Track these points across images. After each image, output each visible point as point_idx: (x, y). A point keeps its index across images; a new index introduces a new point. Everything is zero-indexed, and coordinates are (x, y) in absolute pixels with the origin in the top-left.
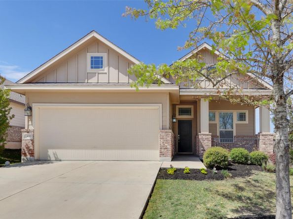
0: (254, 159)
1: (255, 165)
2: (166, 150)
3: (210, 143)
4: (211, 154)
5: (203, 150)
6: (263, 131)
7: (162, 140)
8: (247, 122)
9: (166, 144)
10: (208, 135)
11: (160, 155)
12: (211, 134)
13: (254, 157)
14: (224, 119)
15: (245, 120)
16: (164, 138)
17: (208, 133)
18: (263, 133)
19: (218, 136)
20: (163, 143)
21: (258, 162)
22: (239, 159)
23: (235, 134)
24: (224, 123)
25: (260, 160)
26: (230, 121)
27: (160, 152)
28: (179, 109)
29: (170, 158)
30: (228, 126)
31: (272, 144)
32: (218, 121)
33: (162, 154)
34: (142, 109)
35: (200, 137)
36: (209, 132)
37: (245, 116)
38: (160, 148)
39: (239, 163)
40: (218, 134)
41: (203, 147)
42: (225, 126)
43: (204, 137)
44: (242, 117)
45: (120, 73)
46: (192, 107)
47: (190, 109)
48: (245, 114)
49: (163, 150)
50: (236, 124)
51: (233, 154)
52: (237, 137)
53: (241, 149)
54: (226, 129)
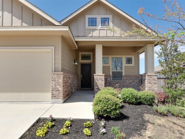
0: (143, 99)
1: (144, 104)
2: (58, 92)
3: (103, 83)
4: (100, 101)
5: (97, 89)
6: (148, 72)
7: (53, 82)
8: (133, 64)
9: (57, 87)
10: (101, 76)
11: (52, 97)
12: (104, 75)
13: (143, 97)
14: (115, 63)
15: (131, 63)
16: (55, 81)
17: (101, 74)
18: (149, 74)
19: (111, 76)
20: (55, 85)
21: (147, 102)
22: (129, 100)
23: (123, 74)
24: (115, 65)
25: (149, 100)
26: (120, 64)
27: (52, 95)
28: (82, 55)
29: (61, 100)
30: (119, 68)
31: (156, 83)
32: (111, 64)
33: (53, 96)
34: (36, 52)
35: (95, 77)
36: (103, 73)
37: (131, 60)
38: (52, 91)
39: (130, 103)
40: (111, 74)
41: (98, 86)
42: (116, 68)
43: (98, 77)
44: (129, 61)
45: (13, 17)
46: (91, 53)
47: (90, 55)
48: (131, 58)
49: (54, 92)
50: (125, 66)
51: (124, 94)
52: (126, 76)
53: (131, 89)
54: (117, 70)
